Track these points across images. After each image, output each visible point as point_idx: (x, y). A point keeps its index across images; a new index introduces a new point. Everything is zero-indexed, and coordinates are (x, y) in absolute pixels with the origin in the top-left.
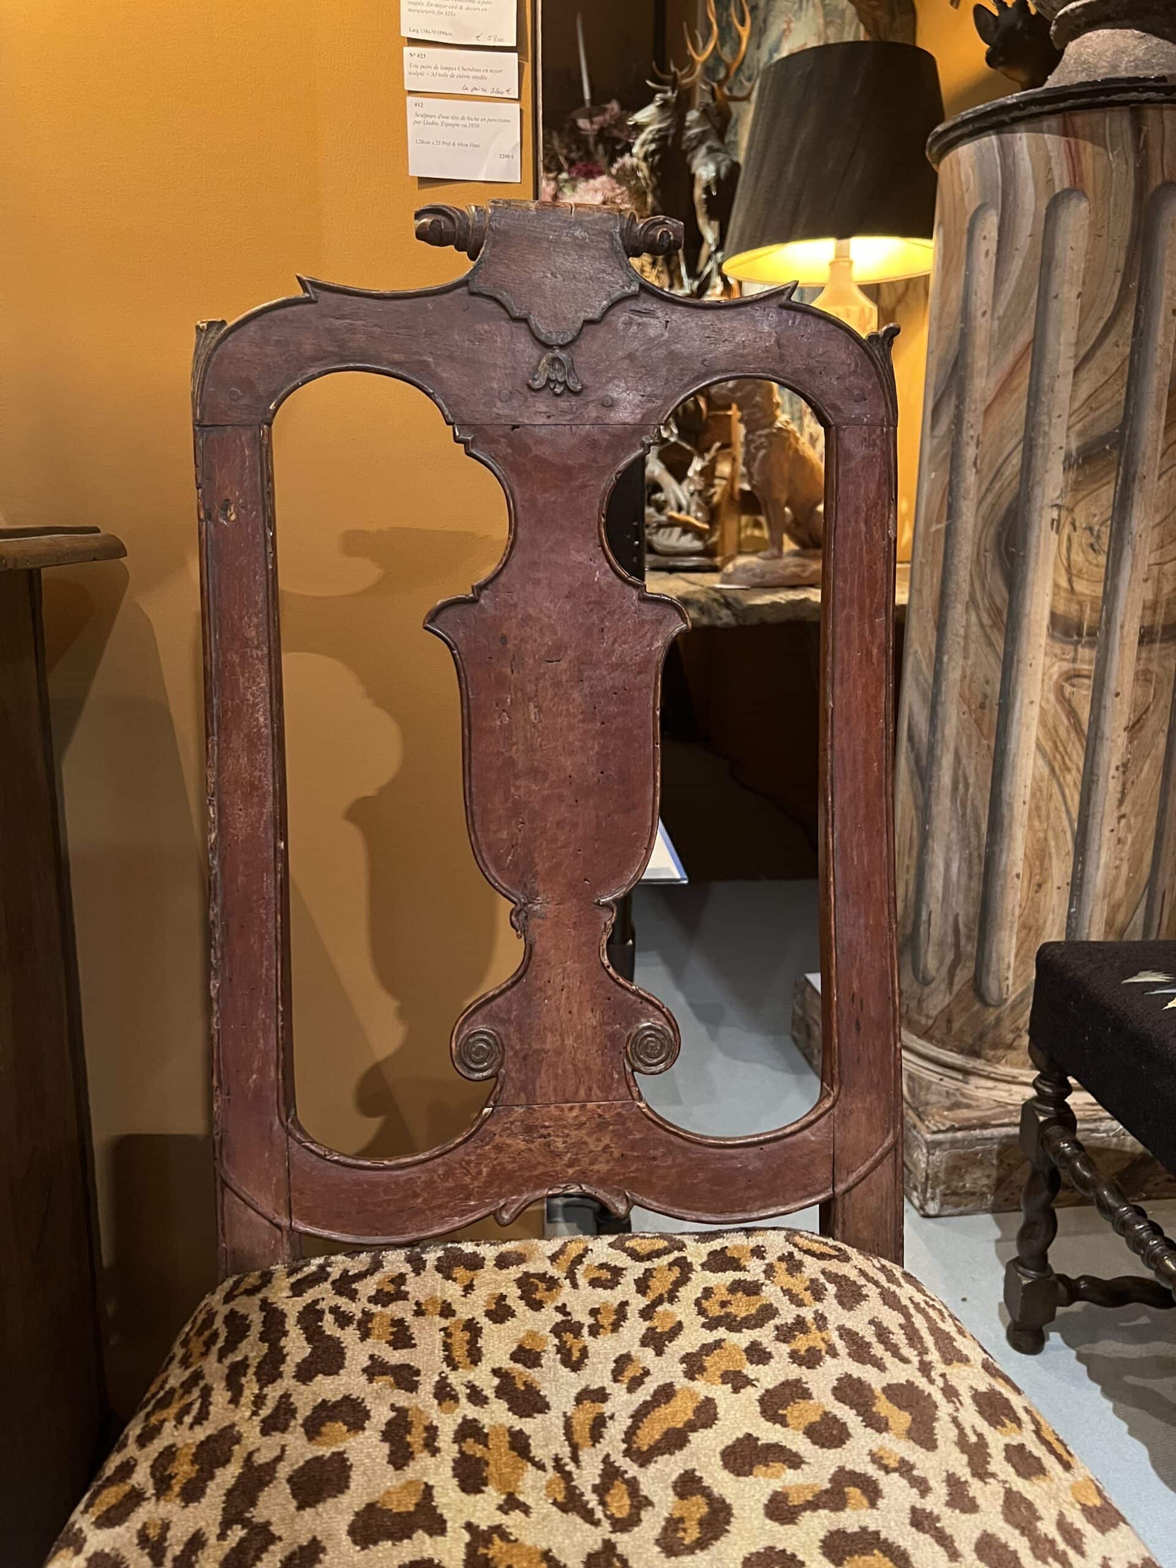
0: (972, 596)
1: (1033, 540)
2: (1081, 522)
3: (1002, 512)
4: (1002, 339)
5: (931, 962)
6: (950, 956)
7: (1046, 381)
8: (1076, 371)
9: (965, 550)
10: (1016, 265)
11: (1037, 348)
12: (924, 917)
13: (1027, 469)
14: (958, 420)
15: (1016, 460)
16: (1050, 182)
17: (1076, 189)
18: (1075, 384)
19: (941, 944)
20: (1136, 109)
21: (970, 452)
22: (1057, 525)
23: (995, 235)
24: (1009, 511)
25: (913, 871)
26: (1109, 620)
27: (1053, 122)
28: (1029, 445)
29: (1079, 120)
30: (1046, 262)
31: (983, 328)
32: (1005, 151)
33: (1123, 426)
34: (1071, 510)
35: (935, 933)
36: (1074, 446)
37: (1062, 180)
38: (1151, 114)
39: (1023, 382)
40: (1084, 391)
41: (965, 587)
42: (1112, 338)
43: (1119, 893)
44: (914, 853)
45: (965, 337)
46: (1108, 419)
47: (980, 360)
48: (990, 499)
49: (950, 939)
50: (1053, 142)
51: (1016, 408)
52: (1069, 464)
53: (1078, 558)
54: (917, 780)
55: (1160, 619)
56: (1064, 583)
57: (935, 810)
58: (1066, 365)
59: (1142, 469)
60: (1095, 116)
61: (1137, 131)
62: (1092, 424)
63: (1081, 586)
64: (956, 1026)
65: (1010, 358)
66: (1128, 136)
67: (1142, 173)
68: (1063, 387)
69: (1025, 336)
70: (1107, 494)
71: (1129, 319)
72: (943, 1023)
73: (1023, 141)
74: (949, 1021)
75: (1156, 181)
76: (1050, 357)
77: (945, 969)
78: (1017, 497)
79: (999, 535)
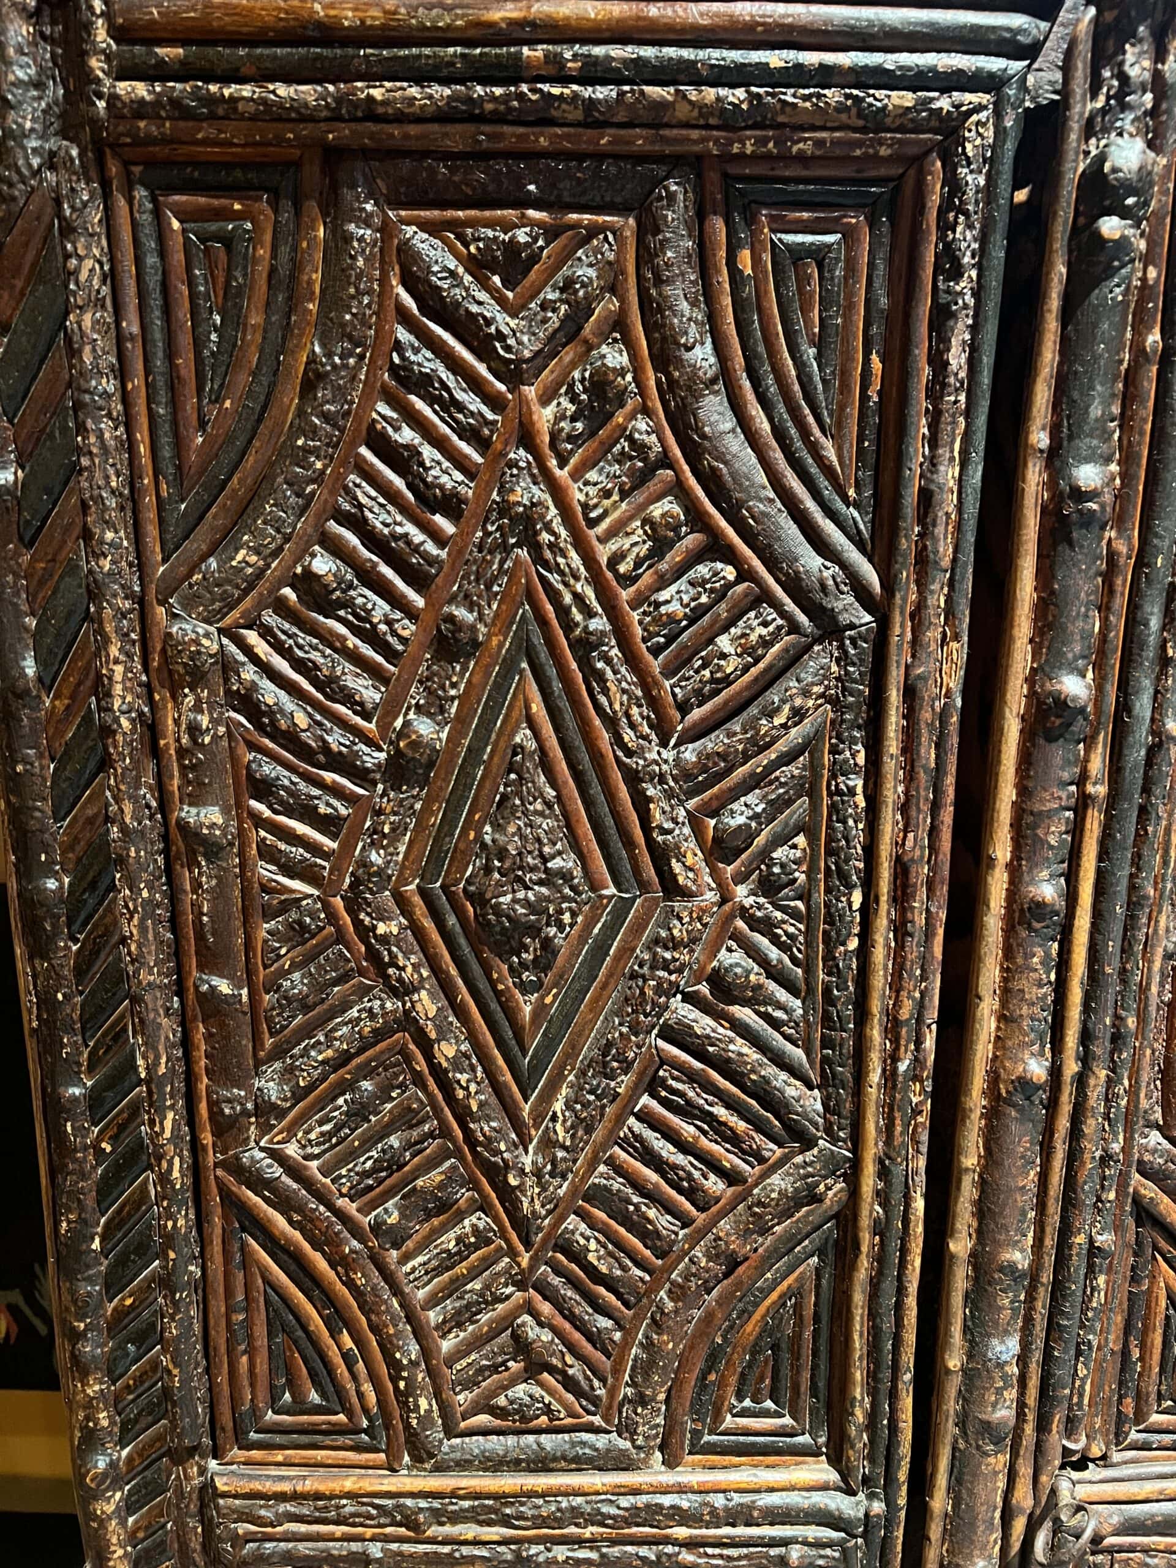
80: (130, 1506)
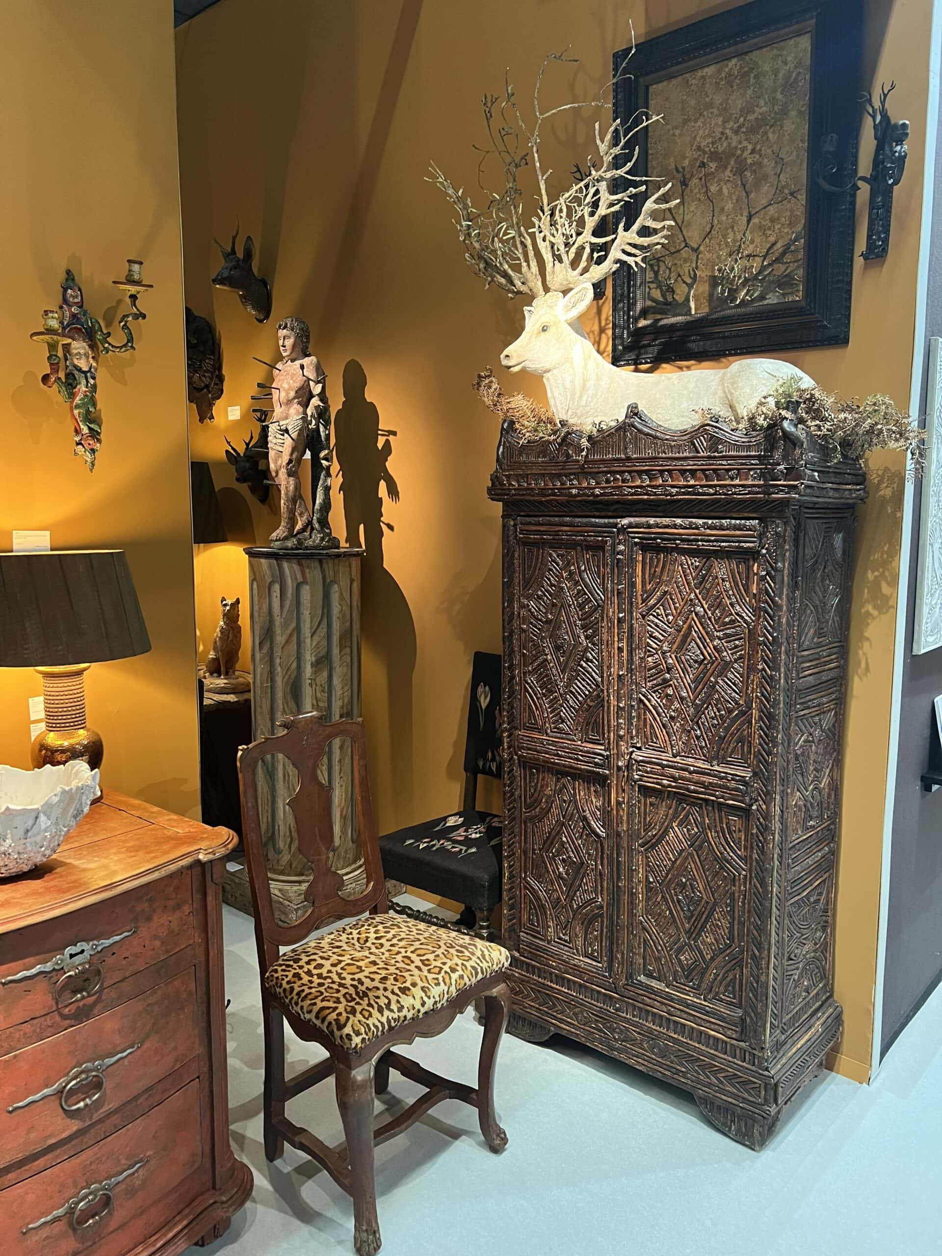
0: (284, 709)
1: (303, 690)
2: (318, 684)
3: (291, 681)
4: (285, 626)
5: (281, 844)
6: (289, 840)
7: (302, 639)
8: (312, 636)
9: (279, 694)
10: (288, 603)
11: (298, 629)
12: (277, 828)
13: (299, 667)
14: (271, 649)
15: (295, 664)
16: (296, 578)
17: (305, 582)
18: (312, 641)
19: (285, 836)
20: (320, 561)
21: (278, 661)
22: (311, 684)
23: (279, 591)
24: (294, 682)
25: (270, 811)
26: (331, 714)
27: (295, 561)
28: (299, 658)
29: (304, 562)
30: (298, 602)
31: (278, 621)
32: (280, 567)
33: (327, 653)
34: (315, 680)
35: (282, 833)
36: (314, 659)
37: (300, 578)
38: (324, 561)
39: (294, 638)
40: (314, 644)
41: (281, 706)
42: (321, 626)
43: (343, 804)
44: (270, 804)
45: (271, 621)
46: (323, 653)
47: (278, 631)
48: (287, 677)
49: (288, 833)
50: (296, 567)
51: (293, 647)
52: (312, 665)
53: (319, 695)
54: (268, 777)
55: (345, 711)
56: (315, 702)
57: (277, 787)
58: (308, 634)
59: (335, 665)
60: (309, 561)
61: (321, 567)
62: (319, 653)
63: (321, 704)
64: (294, 866)
65: (289, 632)
66: (319, 567)
67: (324, 578)
68: (308, 641)
69: (294, 625)
70: (325, 674)
71: (325, 620)
72: (288, 867)
73: (285, 565)
74: (291, 865)
75: (328, 581)
76: (303, 632)
77: (287, 846)
78: (296, 677)
79: (291, 688)
80: (508, 737)
